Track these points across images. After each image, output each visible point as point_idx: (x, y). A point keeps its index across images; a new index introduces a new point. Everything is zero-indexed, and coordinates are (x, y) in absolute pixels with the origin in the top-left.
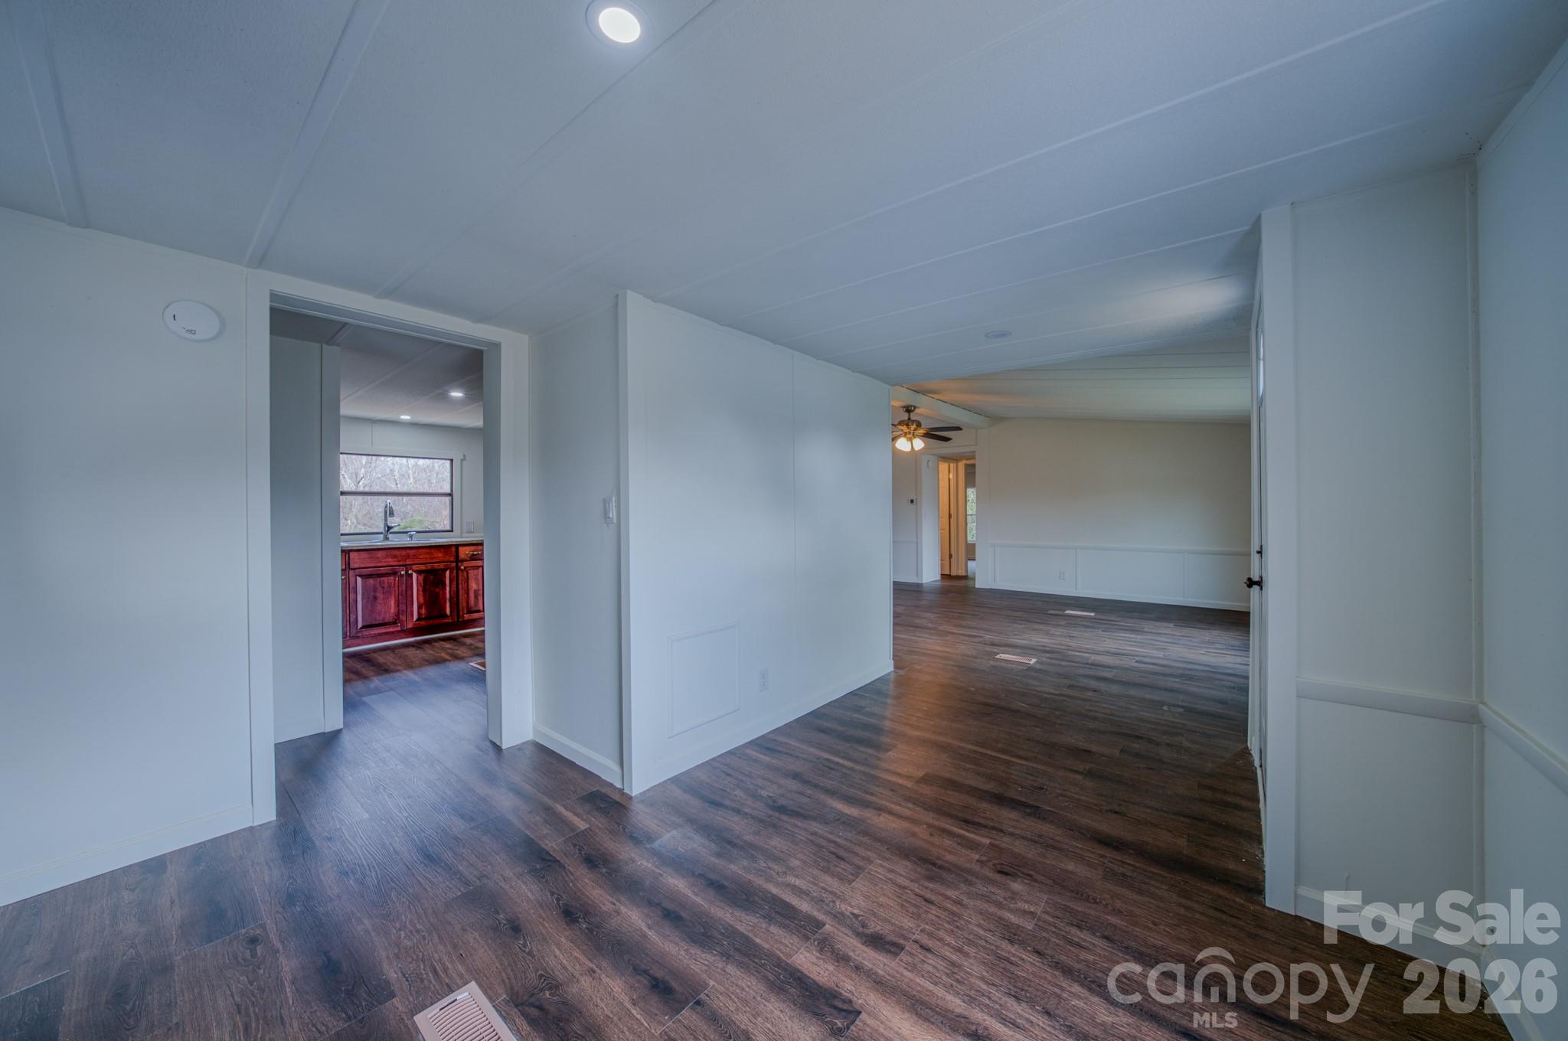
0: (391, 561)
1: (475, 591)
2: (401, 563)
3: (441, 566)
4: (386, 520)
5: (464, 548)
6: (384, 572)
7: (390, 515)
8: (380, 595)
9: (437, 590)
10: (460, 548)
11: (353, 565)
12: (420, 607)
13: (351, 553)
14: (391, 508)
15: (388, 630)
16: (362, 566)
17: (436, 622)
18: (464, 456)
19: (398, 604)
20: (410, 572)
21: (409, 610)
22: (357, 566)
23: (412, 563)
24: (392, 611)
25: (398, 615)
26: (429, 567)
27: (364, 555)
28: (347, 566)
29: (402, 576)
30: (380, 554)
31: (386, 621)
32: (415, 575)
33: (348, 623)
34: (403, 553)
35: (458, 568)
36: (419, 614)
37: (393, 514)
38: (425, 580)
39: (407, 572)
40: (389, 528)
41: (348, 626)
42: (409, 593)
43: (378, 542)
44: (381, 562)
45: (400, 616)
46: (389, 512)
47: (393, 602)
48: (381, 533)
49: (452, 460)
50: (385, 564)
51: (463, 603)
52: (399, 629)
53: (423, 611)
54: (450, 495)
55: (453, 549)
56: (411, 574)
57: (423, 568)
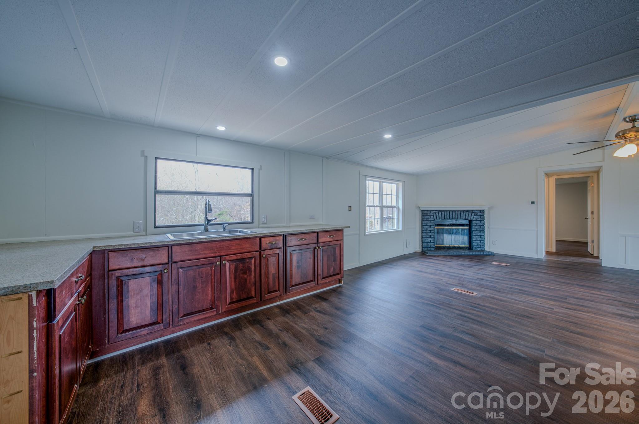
0: (209, 254)
1: (273, 274)
2: (217, 254)
3: (249, 255)
4: (206, 215)
5: (266, 239)
6: (203, 263)
7: (209, 211)
8: (199, 285)
9: (245, 276)
10: (263, 239)
11: (175, 259)
12: (232, 292)
13: (173, 248)
14: (210, 205)
15: (206, 316)
16: (183, 259)
17: (244, 303)
18: (261, 166)
19: (214, 292)
20: (224, 262)
21: (223, 296)
22: (179, 259)
23: (226, 254)
24: (209, 298)
25: (214, 301)
26: (239, 256)
27: (186, 248)
28: (170, 260)
29: (217, 266)
30: (199, 247)
31: (204, 307)
32: (228, 264)
33: (171, 313)
34: (218, 245)
35: (261, 256)
36: (231, 298)
37: (211, 210)
38: (236, 268)
39: (221, 262)
40: (209, 221)
41: (171, 316)
42: (223, 280)
43: (199, 236)
44: (200, 254)
45: (216, 302)
46: (208, 209)
47: (210, 290)
48: (202, 225)
49: (253, 169)
50: (204, 256)
51: (264, 285)
52: (215, 313)
53: (235, 296)
54: (252, 195)
55: (258, 240)
56: (225, 264)
57: (234, 257)
